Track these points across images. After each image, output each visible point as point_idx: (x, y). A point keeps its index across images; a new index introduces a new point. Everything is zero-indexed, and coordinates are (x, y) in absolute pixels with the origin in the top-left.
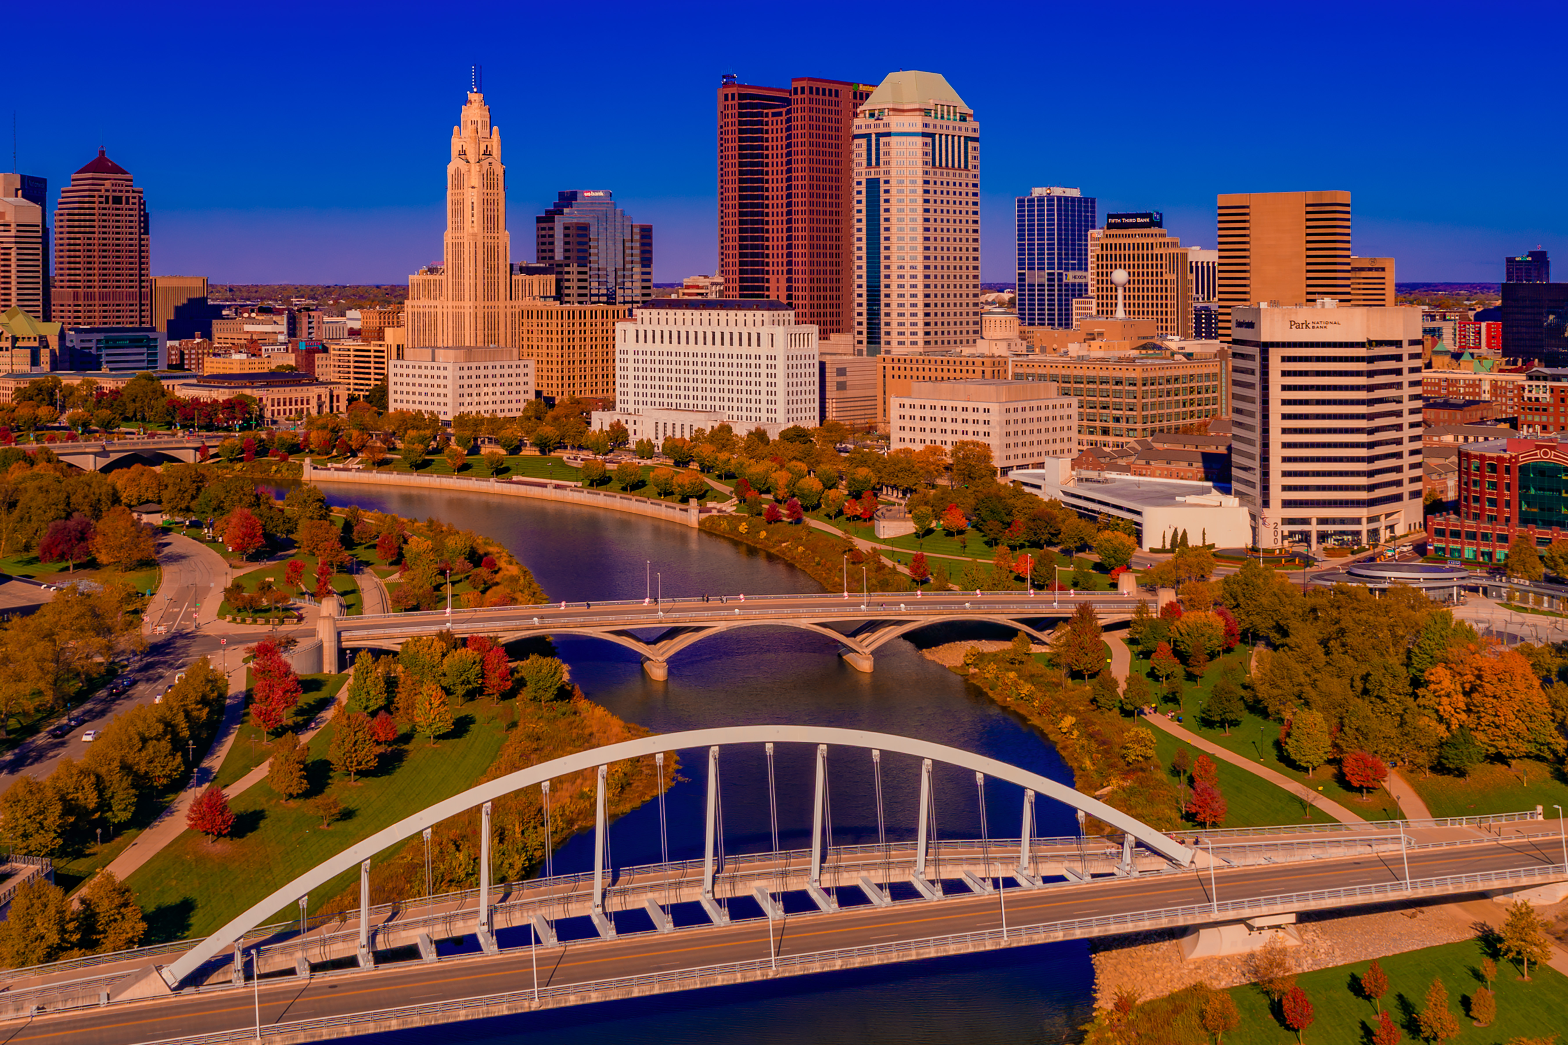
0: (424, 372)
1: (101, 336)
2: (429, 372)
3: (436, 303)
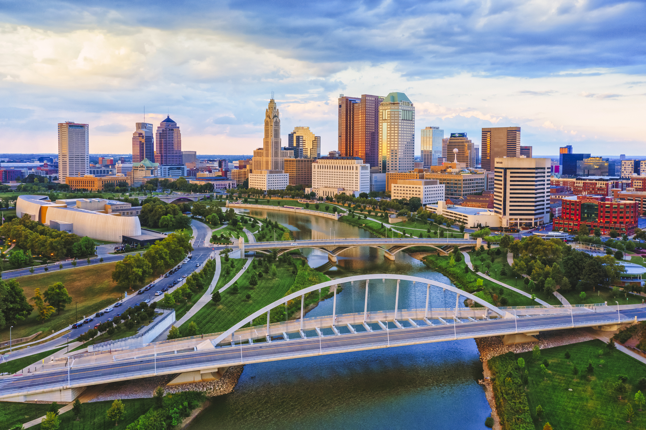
0: (258, 177)
1: (169, 167)
3: (261, 158)
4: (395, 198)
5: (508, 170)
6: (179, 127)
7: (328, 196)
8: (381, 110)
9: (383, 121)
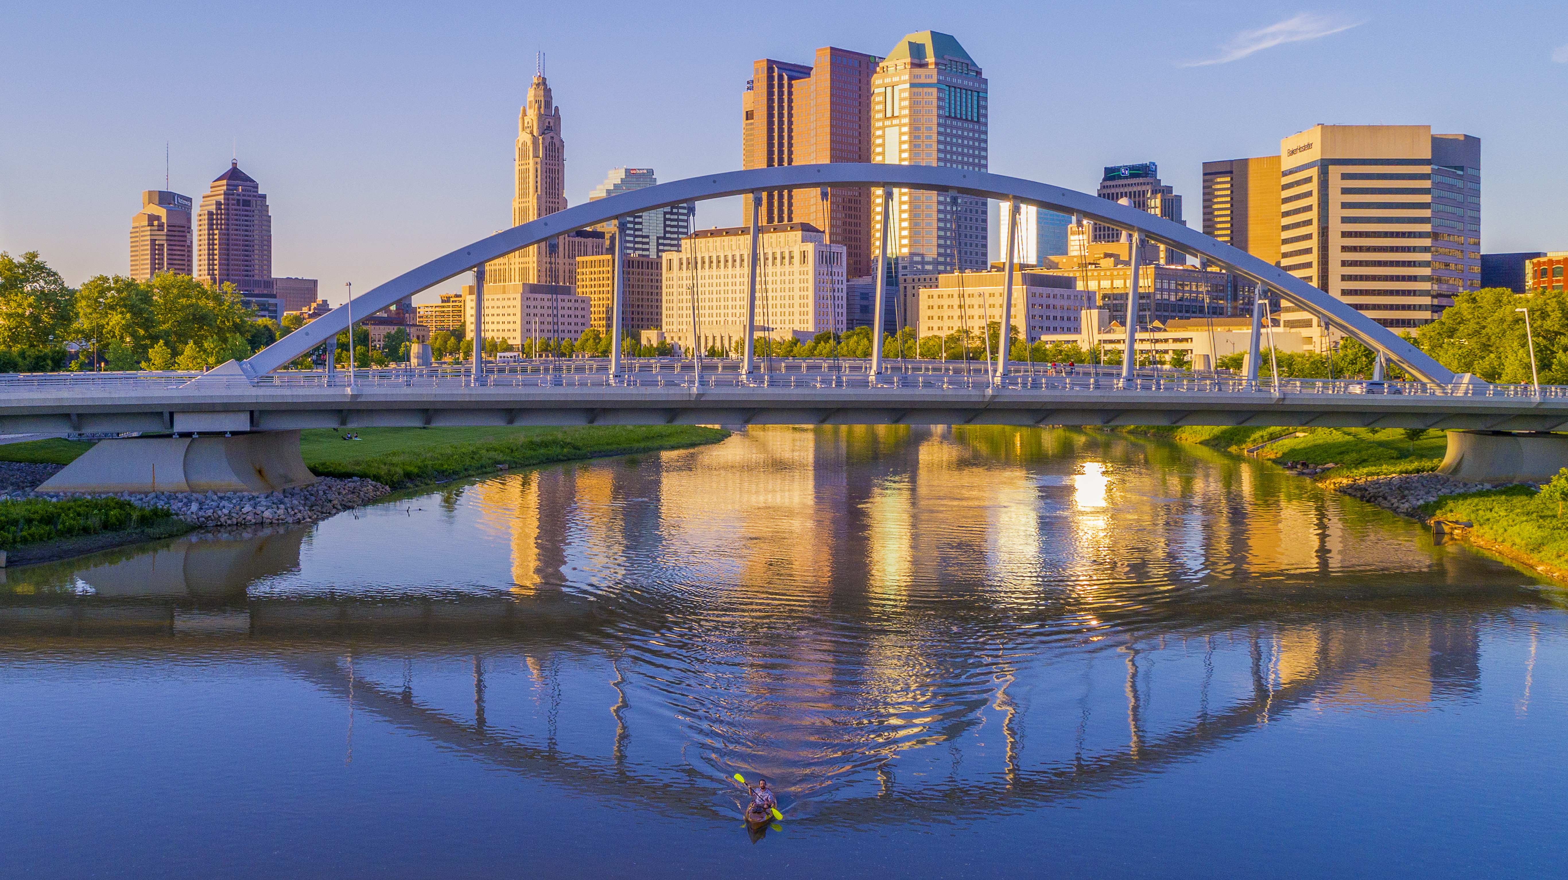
4: (930, 334)
5: (1331, 168)
6: (264, 197)
7: (713, 347)
8: (879, 86)
9: (887, 123)
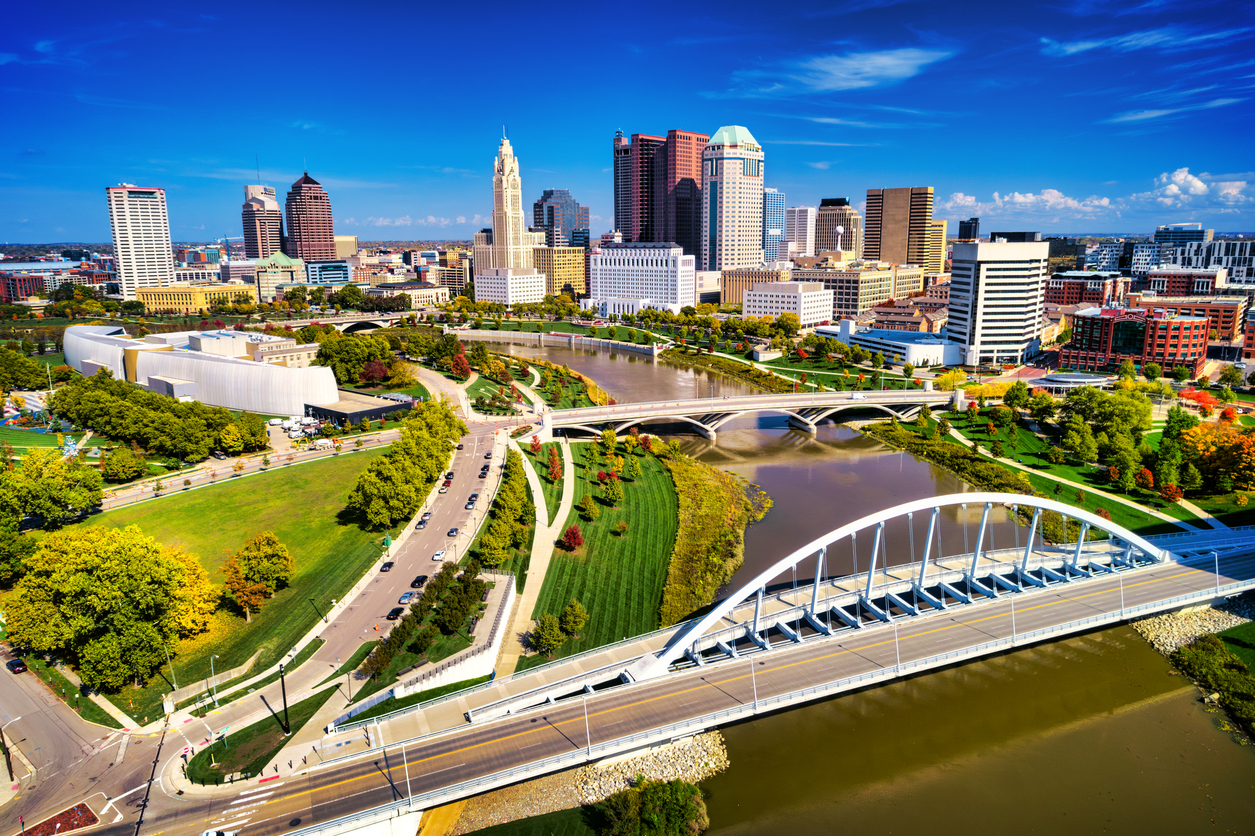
0: (493, 281)
1: (320, 265)
2: (496, 281)
3: (490, 247)
5: (982, 266)
6: (327, 193)
7: (624, 313)
